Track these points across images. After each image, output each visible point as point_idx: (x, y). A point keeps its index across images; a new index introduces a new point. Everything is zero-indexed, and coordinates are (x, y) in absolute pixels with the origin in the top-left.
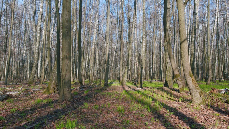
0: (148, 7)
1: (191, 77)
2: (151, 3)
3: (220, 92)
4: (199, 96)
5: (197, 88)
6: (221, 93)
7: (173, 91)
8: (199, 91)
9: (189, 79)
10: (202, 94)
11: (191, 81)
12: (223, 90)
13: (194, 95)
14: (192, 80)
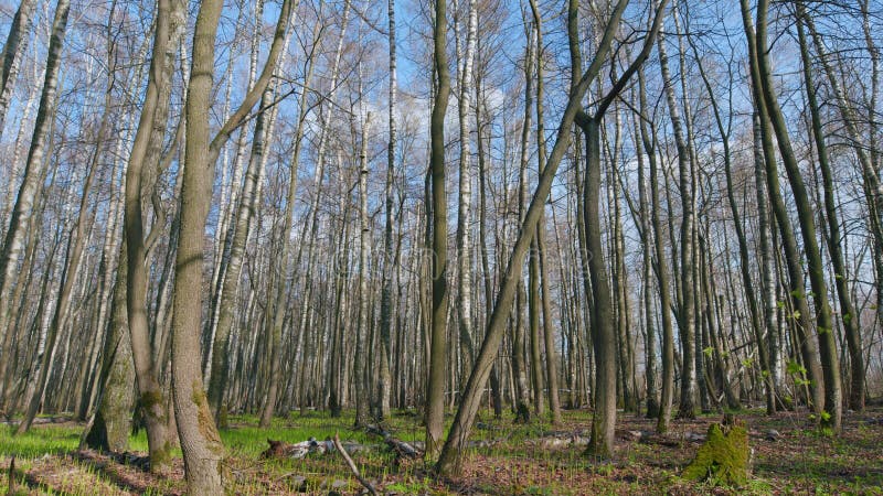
0: (74, 91)
1: (199, 404)
2: (94, 81)
3: (293, 453)
4: (217, 478)
5: (215, 445)
6: (297, 456)
7: (120, 467)
8: (218, 458)
9: (189, 411)
10: (227, 469)
11: (195, 420)
12: (302, 444)
13: (198, 477)
14: (201, 416)
